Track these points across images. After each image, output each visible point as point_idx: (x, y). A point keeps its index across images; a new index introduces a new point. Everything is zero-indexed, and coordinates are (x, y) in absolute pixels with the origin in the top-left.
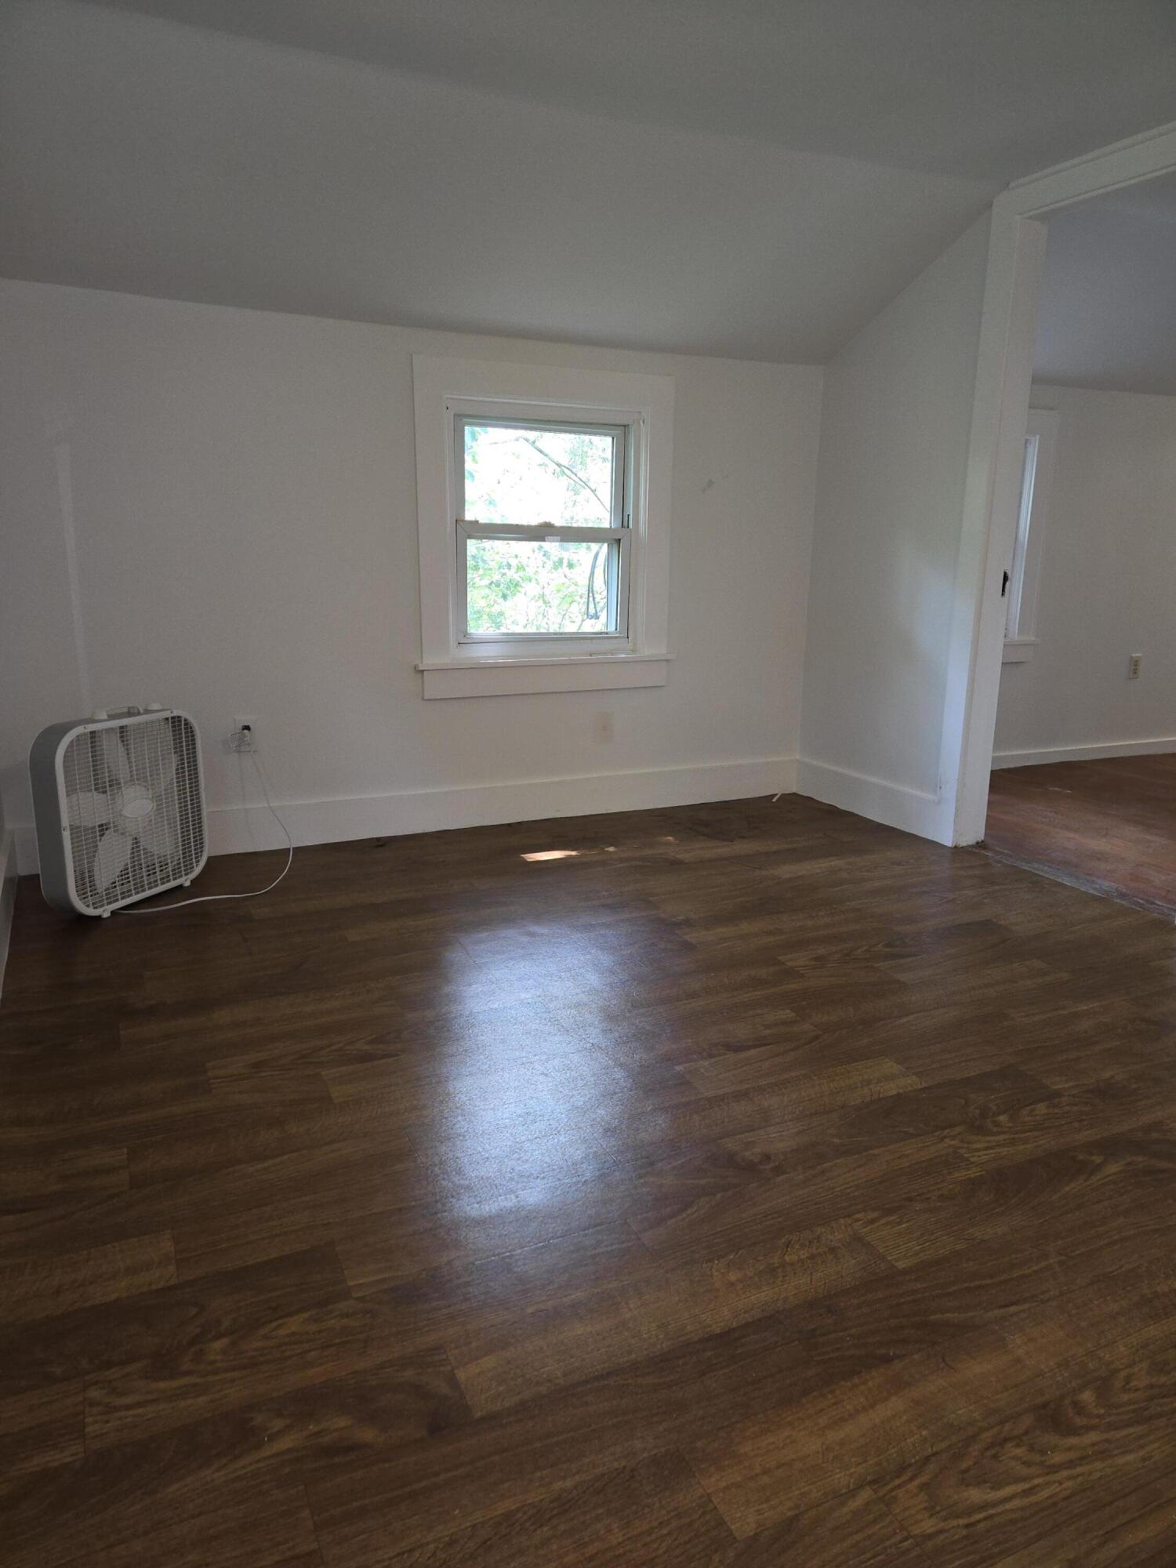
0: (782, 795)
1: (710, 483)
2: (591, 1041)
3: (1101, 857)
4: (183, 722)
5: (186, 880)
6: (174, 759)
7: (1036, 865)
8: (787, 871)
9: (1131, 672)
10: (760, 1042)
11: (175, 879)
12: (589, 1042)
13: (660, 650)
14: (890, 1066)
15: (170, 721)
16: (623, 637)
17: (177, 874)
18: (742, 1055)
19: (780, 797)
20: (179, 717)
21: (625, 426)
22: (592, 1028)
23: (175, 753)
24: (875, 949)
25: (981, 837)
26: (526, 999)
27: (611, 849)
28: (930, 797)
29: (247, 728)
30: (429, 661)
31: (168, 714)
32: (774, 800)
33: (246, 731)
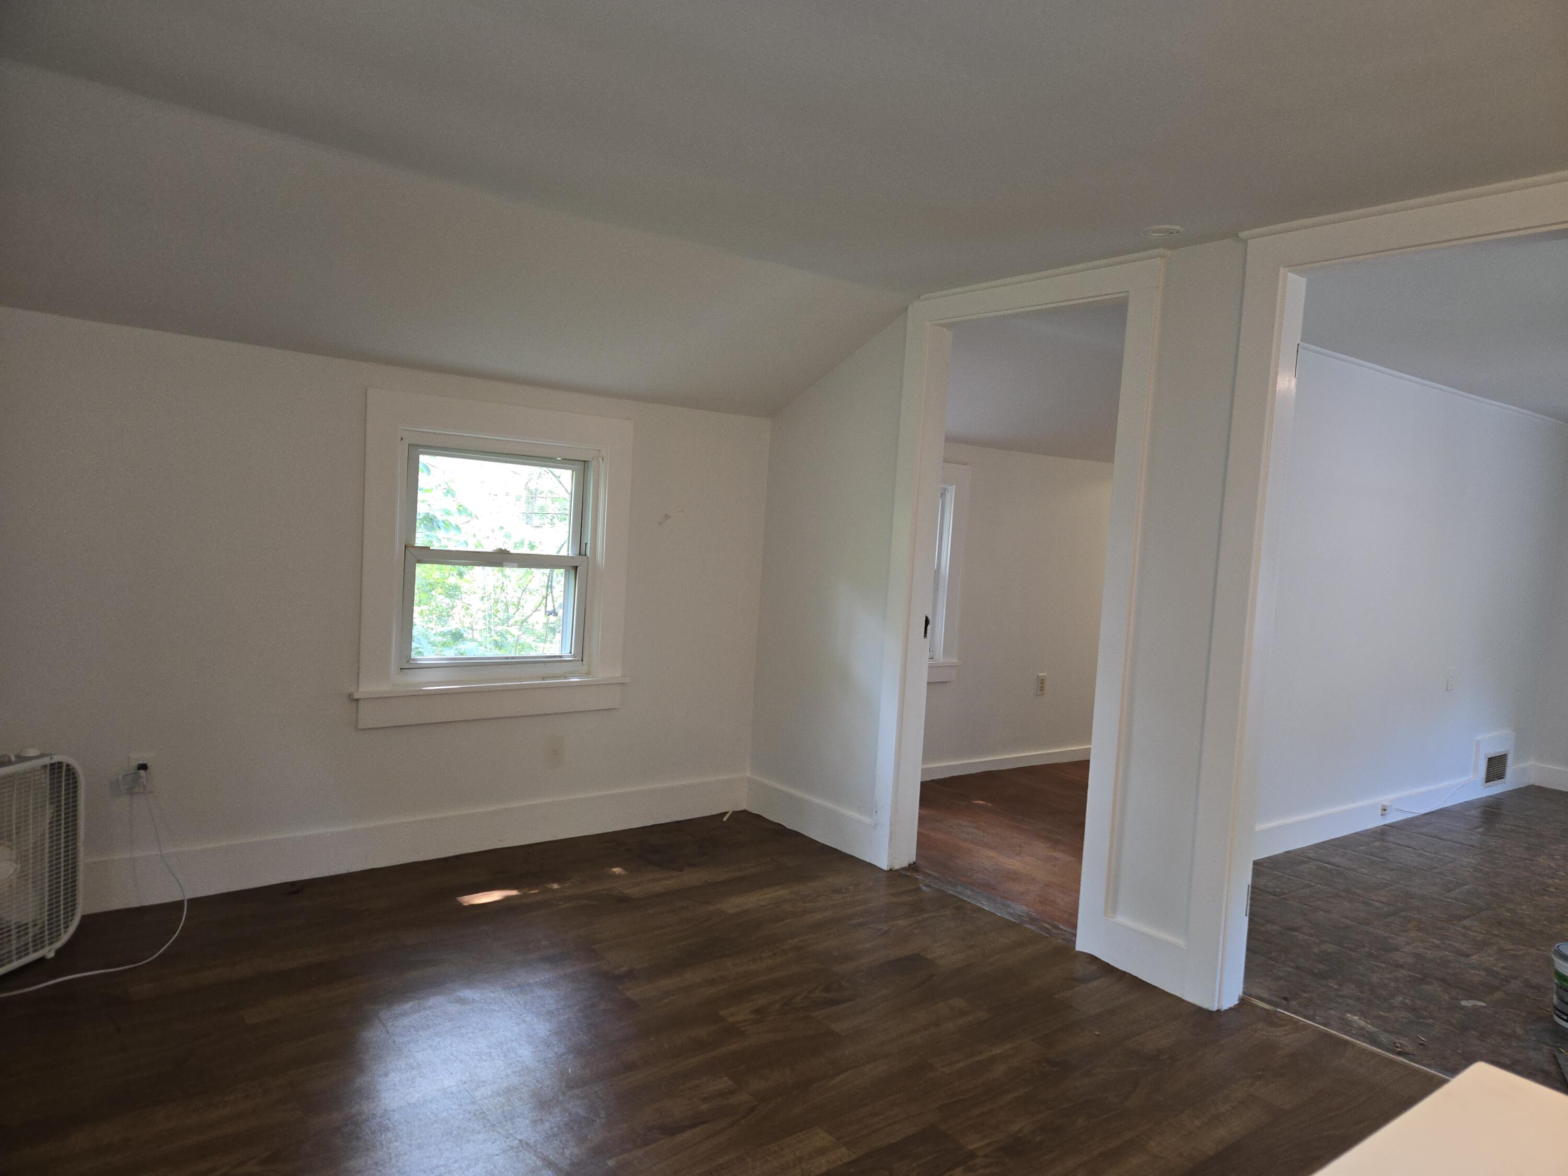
0: (733, 812)
1: (667, 517)
2: (519, 1137)
3: (1014, 876)
4: (64, 768)
5: (50, 951)
6: (49, 811)
7: (959, 889)
8: (734, 904)
9: (1039, 689)
10: (696, 1121)
11: (35, 951)
12: (516, 1139)
13: (615, 673)
14: (821, 1138)
15: (49, 767)
16: (577, 661)
17: (38, 943)
18: (679, 1138)
19: (731, 814)
20: (60, 763)
21: (584, 461)
22: (520, 1120)
23: (51, 803)
24: (813, 996)
25: (913, 858)
26: (450, 1087)
27: (555, 886)
28: (866, 819)
29: (143, 767)
30: (366, 688)
31: (47, 761)
32: (725, 819)
33: (142, 772)
